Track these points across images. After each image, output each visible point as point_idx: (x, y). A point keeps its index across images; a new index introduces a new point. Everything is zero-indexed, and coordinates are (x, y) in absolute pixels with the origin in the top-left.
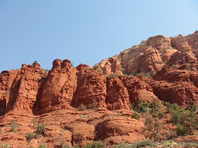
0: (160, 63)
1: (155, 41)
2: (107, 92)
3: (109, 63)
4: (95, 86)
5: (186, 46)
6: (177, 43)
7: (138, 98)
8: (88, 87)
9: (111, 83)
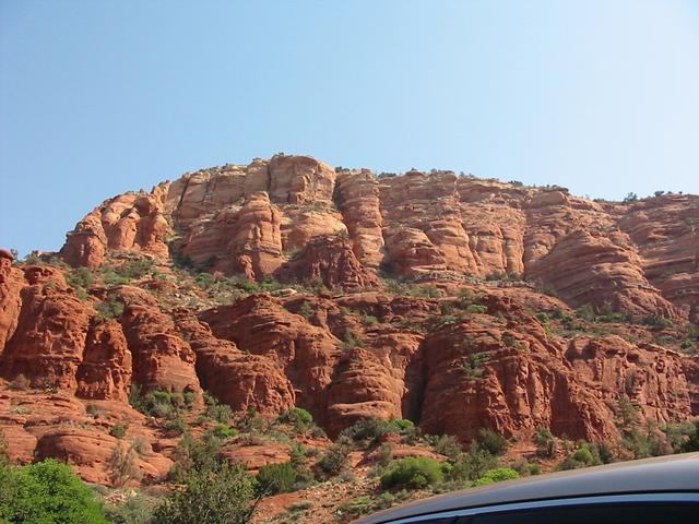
0: (275, 255)
1: (291, 171)
2: (84, 355)
3: (134, 215)
4: (60, 335)
5: (370, 208)
6: (352, 193)
7: (153, 376)
8: (44, 337)
9: (97, 336)
